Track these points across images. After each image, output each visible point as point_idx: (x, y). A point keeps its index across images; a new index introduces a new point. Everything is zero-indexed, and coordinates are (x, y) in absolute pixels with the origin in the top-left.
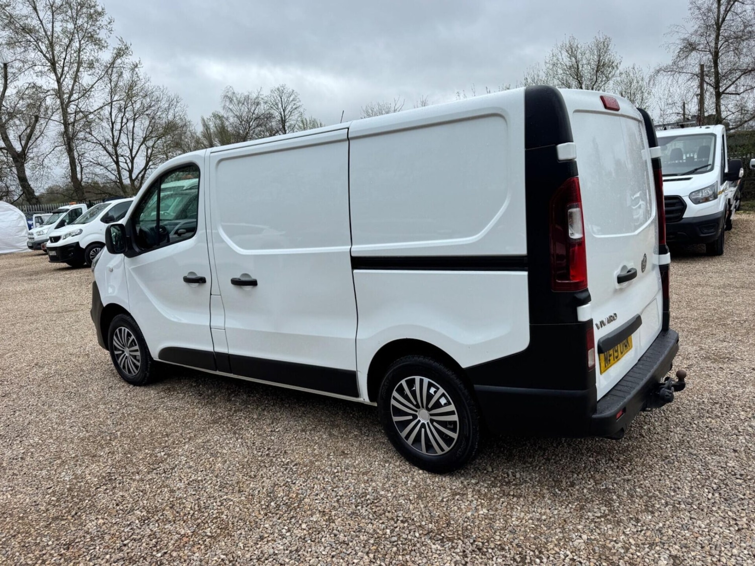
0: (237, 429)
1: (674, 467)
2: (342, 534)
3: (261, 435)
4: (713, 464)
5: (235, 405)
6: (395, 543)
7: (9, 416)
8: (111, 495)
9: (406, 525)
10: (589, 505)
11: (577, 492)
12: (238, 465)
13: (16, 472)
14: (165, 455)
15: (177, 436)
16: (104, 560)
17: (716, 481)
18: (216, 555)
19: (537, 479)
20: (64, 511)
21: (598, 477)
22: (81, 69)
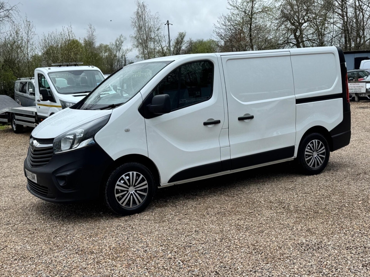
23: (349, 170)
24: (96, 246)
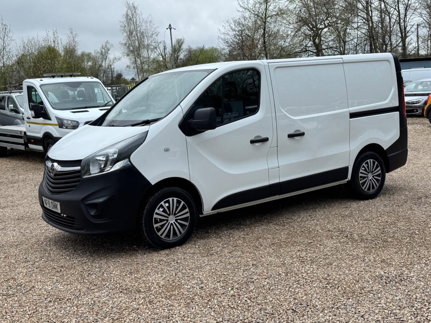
23: (407, 193)
24: (142, 284)
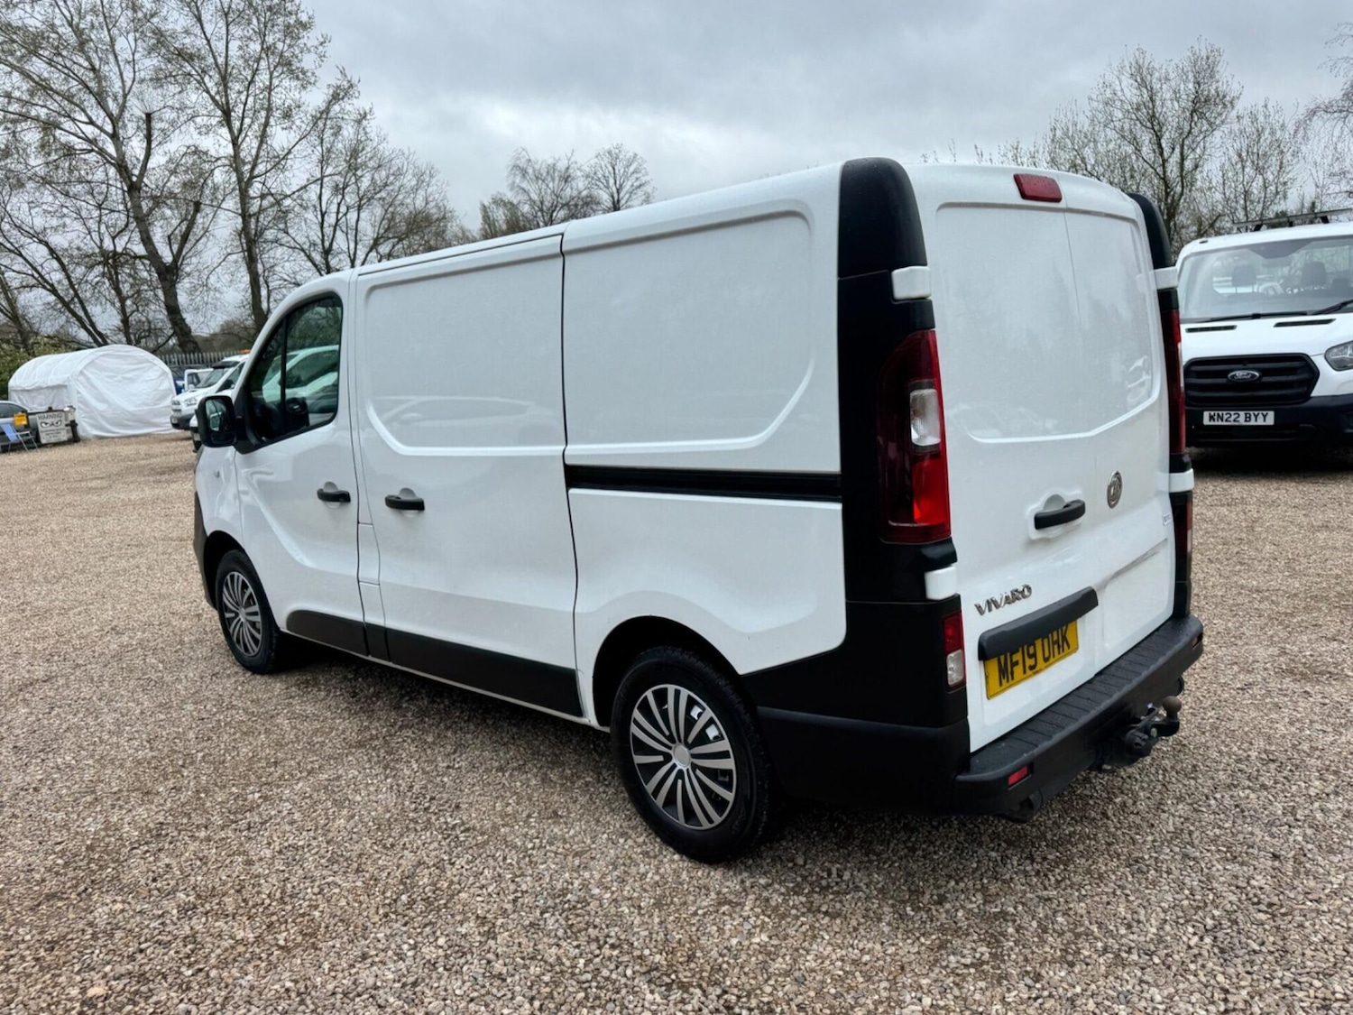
0: (392, 760)
1: (1147, 879)
2: (501, 962)
3: (428, 773)
4: (1222, 879)
5: (404, 716)
6: (585, 986)
7: (40, 716)
8: (150, 863)
9: (615, 953)
10: (957, 942)
11: (944, 915)
12: (371, 824)
13: (17, 812)
14: (260, 797)
15: (291, 766)
16: (100, 974)
17: (1216, 913)
18: (280, 980)
19: (880, 886)
20: (69, 884)
21: (993, 889)
22: (272, 121)
